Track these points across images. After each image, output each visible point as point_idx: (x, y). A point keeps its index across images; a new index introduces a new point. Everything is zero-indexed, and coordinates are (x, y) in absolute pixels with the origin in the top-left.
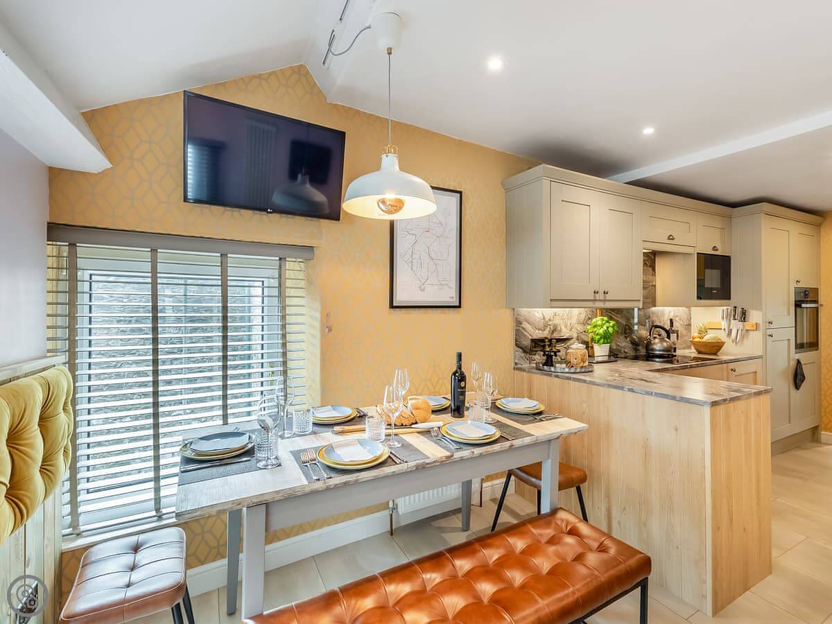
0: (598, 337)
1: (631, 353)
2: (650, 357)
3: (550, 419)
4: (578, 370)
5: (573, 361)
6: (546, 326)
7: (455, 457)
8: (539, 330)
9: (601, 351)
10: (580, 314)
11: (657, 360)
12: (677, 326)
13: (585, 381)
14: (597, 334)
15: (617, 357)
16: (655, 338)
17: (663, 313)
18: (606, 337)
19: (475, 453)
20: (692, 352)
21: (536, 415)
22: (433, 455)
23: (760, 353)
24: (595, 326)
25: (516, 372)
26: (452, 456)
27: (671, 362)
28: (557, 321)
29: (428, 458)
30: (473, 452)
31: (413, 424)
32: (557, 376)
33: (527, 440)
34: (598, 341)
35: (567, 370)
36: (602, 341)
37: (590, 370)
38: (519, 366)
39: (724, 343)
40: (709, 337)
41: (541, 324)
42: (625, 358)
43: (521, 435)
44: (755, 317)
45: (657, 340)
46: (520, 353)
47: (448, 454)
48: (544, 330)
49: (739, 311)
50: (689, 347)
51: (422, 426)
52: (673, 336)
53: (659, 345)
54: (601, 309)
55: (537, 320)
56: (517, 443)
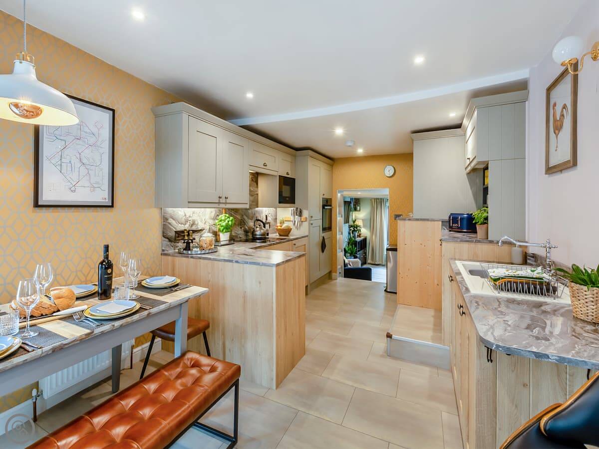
0: (223, 228)
1: (244, 238)
2: (254, 239)
3: (183, 289)
4: (207, 252)
5: (205, 246)
6: (187, 221)
7: (95, 333)
8: (182, 224)
9: (224, 237)
10: (212, 212)
11: (258, 241)
12: (269, 219)
13: (210, 259)
14: (222, 226)
15: (234, 241)
16: (257, 227)
17: (262, 212)
18: (227, 228)
19: (116, 325)
20: (276, 236)
21: (173, 288)
22: (72, 335)
23: (307, 234)
24: (221, 221)
25: (163, 257)
26: (93, 332)
27: (265, 242)
28: (195, 217)
29: (67, 339)
30: (114, 325)
31: (54, 312)
32: (192, 257)
33: (162, 307)
34: (223, 230)
35: (199, 252)
36: (224, 231)
37: (215, 251)
38: (166, 252)
39: (291, 229)
40: (284, 226)
41: (183, 221)
42: (240, 241)
43: (158, 304)
44: (306, 214)
45: (258, 229)
46: (166, 242)
47: (88, 331)
48: (185, 224)
49: (299, 210)
50: (275, 233)
51: (63, 313)
52: (267, 226)
53: (259, 232)
54: (225, 209)
55: (180, 217)
56: (154, 310)
